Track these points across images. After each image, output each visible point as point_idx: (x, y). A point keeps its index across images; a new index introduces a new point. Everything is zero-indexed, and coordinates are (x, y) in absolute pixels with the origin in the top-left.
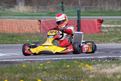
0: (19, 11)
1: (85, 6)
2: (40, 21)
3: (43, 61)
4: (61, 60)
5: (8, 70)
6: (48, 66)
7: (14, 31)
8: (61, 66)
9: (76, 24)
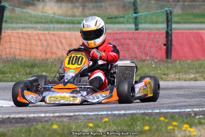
0: (46, 13)
1: (181, 3)
3: (94, 118)
5: (23, 135)
6: (106, 128)
7: (35, 55)
8: (132, 127)
9: (163, 40)
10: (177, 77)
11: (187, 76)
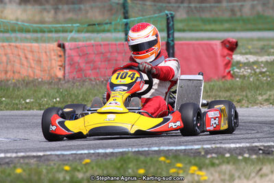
1: (186, 5)
2: (62, 46)
3: (71, 158)
4: (122, 153)
6: (87, 172)
8: (122, 171)
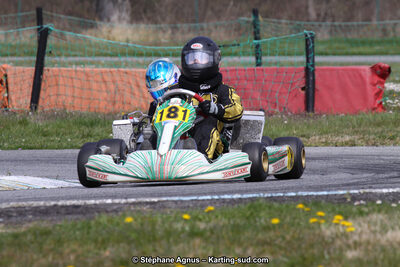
0: (114, 39)
1: (329, 23)
3: (191, 205)
5: (78, 233)
6: (209, 221)
7: (96, 106)
8: (252, 221)
9: (300, 82)
10: (324, 140)
11: (340, 139)
